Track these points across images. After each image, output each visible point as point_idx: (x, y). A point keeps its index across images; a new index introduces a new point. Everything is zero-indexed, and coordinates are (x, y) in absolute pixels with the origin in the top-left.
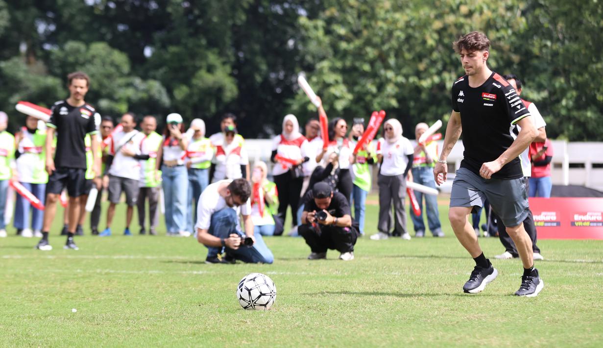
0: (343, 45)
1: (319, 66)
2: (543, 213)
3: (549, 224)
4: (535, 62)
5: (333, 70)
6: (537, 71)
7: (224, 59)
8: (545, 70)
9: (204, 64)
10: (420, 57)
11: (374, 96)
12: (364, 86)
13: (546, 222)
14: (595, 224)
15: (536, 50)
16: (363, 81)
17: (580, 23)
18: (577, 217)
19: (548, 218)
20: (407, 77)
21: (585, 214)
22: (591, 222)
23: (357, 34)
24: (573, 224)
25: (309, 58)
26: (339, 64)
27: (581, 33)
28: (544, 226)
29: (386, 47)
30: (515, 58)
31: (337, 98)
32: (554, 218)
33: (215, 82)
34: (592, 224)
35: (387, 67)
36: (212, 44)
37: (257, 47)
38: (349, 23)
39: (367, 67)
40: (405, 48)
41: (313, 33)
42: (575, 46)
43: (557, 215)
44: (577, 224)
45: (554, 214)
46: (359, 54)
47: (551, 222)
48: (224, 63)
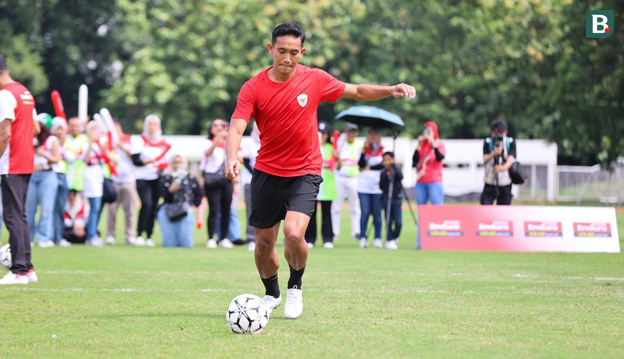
0: (165, 33)
1: (138, 55)
2: (446, 222)
3: (452, 234)
4: (374, 52)
5: (155, 59)
6: (377, 62)
7: (31, 46)
8: (386, 61)
9: (9, 52)
10: (250, 46)
11: (200, 88)
12: (188, 77)
13: (449, 231)
14: (501, 234)
15: (374, 40)
16: (187, 72)
17: (425, 10)
18: (482, 227)
19: (451, 228)
20: (236, 67)
21: (490, 223)
22: (498, 231)
23: (180, 19)
24: (478, 233)
25: (127, 47)
26: (160, 53)
27: (425, 22)
28: (447, 236)
29: (212, 35)
30: (354, 49)
31: (159, 89)
32: (457, 227)
33: (23, 72)
34: (499, 234)
35: (214, 56)
36: (19, 30)
37: (67, 33)
38: (171, 8)
39: (192, 57)
40: (233, 35)
41: (132, 18)
42: (418, 35)
43: (460, 224)
44: (482, 234)
45: (457, 222)
46: (182, 42)
47: (454, 231)
48: (33, 51)
